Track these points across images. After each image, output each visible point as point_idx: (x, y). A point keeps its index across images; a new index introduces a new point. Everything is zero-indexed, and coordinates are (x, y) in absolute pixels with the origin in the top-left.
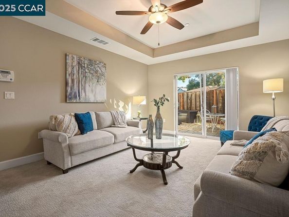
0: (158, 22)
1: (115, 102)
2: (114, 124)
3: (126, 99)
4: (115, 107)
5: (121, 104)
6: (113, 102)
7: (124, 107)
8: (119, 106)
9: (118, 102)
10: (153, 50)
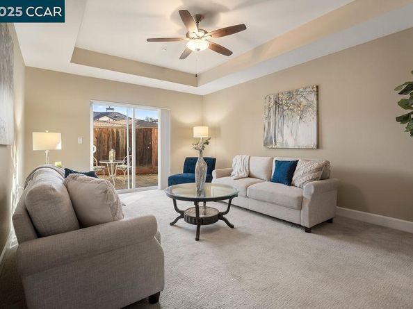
0: (198, 50)
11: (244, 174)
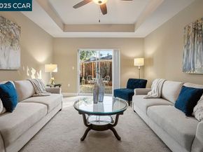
1: (28, 70)
2: (36, 93)
3: (38, 67)
4: (28, 74)
5: (33, 71)
6: (26, 69)
7: (36, 75)
8: (31, 74)
9: (31, 70)
10: (64, 25)
11: (156, 94)
